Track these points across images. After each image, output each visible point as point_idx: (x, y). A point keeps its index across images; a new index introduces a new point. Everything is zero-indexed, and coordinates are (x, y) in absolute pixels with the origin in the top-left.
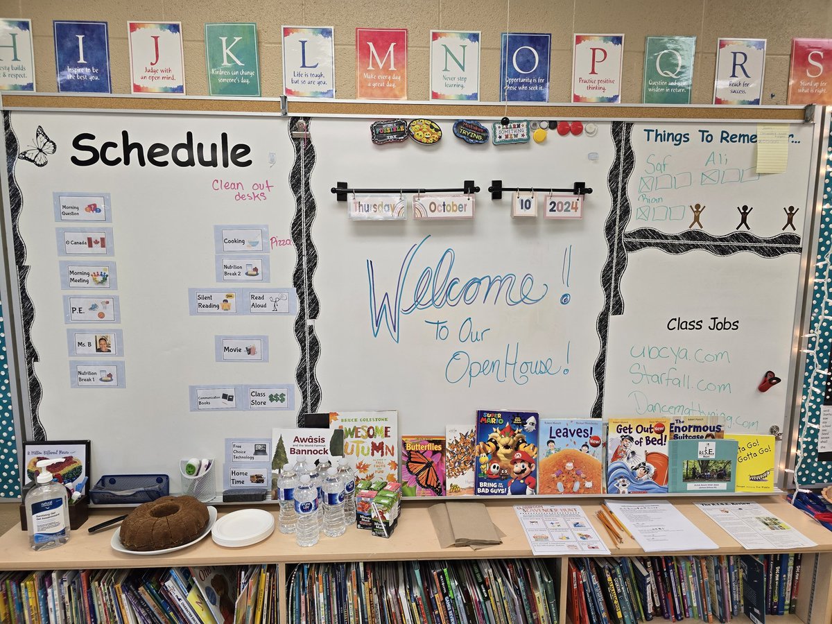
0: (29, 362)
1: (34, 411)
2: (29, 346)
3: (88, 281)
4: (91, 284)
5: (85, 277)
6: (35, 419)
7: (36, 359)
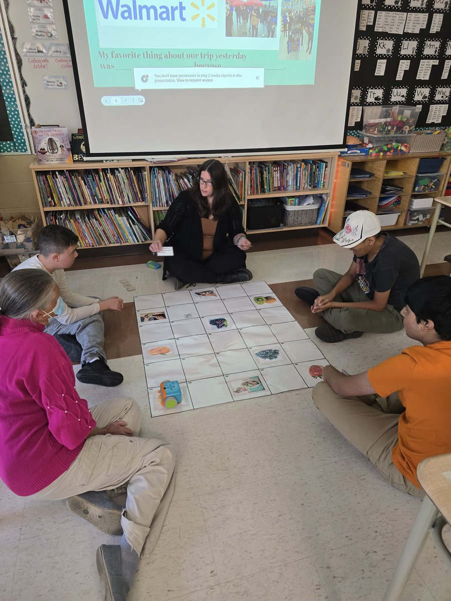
0: (23, 87)
1: (28, 111)
2: (22, 78)
3: (44, 36)
4: (46, 37)
5: (43, 34)
6: (29, 115)
7: (26, 85)
